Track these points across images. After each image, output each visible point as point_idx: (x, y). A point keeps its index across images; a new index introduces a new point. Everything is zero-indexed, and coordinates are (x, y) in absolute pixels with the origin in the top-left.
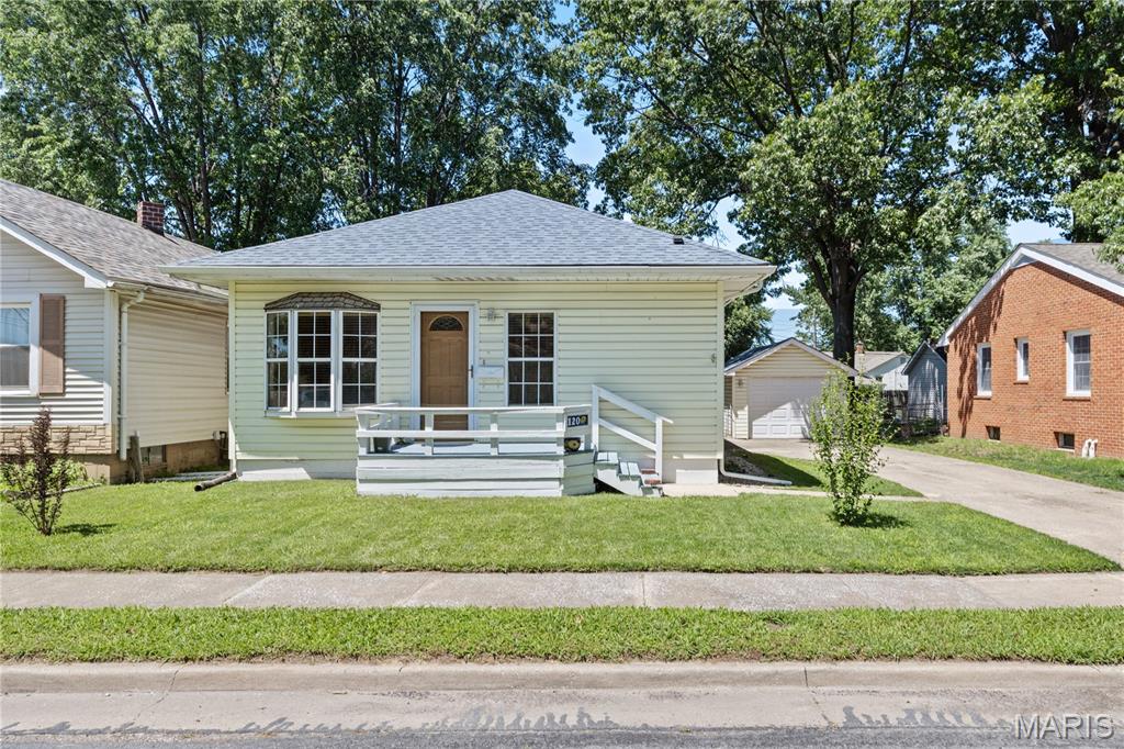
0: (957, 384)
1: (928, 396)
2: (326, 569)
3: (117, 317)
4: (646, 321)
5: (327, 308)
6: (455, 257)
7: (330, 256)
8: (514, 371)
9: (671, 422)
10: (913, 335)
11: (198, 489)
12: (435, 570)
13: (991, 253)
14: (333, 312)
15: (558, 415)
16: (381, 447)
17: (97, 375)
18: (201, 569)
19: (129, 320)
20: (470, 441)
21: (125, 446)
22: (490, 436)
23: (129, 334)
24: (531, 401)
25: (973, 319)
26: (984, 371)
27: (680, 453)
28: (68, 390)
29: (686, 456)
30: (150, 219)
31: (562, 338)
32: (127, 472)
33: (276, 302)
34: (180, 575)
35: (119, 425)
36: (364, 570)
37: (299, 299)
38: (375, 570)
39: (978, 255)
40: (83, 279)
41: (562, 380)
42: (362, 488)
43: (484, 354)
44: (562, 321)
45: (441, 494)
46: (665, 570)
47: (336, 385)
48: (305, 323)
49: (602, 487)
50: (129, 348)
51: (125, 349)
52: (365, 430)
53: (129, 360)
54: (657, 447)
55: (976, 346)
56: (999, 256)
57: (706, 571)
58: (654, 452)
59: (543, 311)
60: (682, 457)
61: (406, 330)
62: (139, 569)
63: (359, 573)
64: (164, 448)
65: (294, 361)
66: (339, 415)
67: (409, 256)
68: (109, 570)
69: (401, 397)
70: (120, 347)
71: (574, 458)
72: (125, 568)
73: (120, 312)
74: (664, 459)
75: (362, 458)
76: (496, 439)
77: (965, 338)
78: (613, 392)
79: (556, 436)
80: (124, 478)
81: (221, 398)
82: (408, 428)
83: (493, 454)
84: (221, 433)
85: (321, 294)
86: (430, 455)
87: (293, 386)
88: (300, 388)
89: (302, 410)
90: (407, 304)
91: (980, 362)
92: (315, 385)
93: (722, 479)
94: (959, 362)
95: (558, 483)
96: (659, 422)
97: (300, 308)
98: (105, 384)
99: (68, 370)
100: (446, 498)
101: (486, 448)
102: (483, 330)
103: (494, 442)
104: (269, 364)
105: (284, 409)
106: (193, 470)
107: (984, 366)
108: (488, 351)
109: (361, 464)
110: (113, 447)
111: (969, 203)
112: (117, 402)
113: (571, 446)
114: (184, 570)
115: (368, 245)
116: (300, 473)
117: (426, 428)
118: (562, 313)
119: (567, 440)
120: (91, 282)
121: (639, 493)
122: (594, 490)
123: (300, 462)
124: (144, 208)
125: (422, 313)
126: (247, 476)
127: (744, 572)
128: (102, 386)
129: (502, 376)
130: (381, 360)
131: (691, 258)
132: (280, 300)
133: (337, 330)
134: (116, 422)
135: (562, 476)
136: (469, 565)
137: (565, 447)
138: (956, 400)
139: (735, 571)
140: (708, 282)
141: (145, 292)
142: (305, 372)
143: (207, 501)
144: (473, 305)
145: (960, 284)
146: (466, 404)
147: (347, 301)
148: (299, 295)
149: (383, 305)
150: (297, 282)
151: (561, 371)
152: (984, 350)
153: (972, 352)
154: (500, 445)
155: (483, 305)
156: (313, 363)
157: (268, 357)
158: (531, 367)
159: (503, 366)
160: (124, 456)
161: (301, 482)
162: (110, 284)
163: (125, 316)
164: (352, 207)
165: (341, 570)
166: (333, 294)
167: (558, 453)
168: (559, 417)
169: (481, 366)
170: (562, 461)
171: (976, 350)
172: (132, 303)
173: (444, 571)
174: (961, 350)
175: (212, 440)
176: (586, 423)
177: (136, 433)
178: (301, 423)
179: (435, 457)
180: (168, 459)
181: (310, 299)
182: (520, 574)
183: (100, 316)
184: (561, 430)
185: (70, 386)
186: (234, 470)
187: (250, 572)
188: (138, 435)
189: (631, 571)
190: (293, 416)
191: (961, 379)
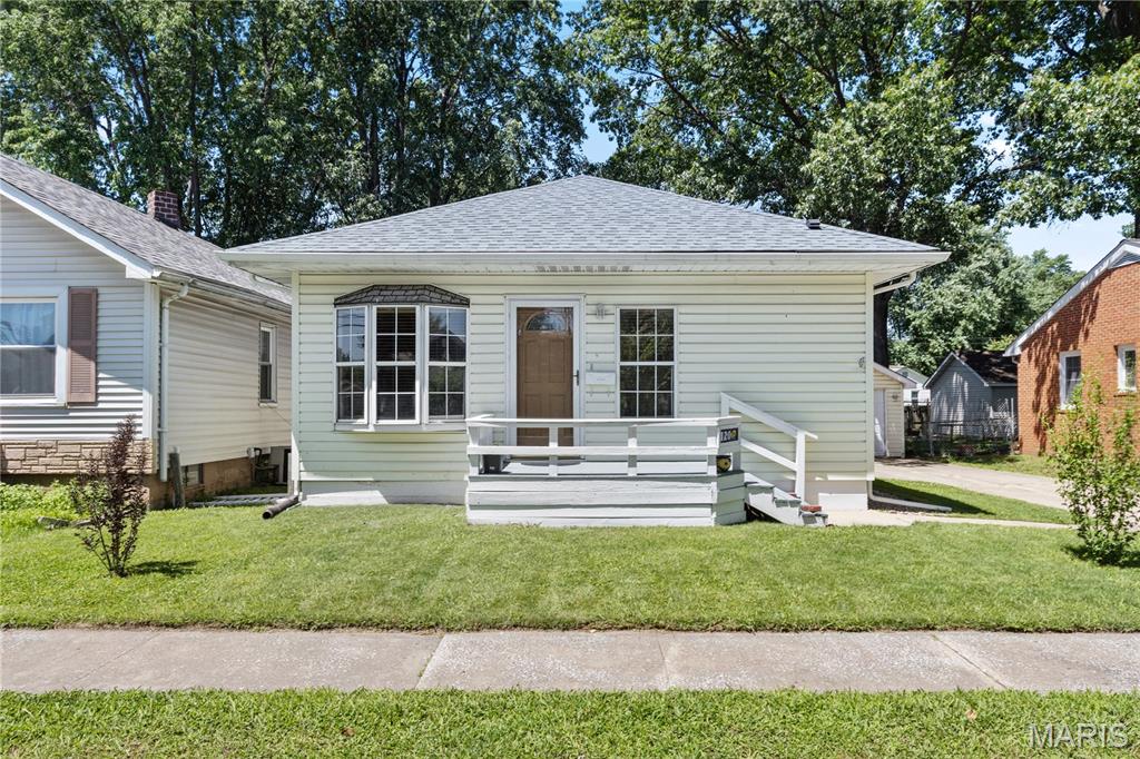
0: (1032, 397)
1: (955, 411)
2: (515, 626)
3: (158, 313)
4: (782, 319)
5: (411, 302)
6: (560, 242)
7: (414, 242)
8: (627, 378)
9: (816, 437)
10: (910, 348)
11: (266, 516)
12: (658, 627)
13: (992, 262)
14: (418, 308)
15: (709, 427)
16: (492, 466)
17: (135, 381)
18: (352, 626)
19: (170, 318)
20: (576, 459)
21: (165, 465)
22: (628, 454)
23: (170, 334)
24: (647, 412)
25: (1055, 326)
26: (1068, 383)
27: (824, 473)
28: (100, 398)
29: (831, 478)
30: (163, 210)
31: (683, 338)
32: (167, 495)
33: (346, 297)
34: (325, 632)
35: (160, 441)
36: (566, 628)
37: (376, 292)
38: (581, 628)
39: (979, 264)
40: (122, 269)
41: (684, 388)
42: (475, 516)
43: (592, 358)
44: (683, 319)
45: (569, 523)
46: (956, 628)
47: (421, 395)
48: (384, 321)
49: (753, 515)
50: (170, 350)
51: (166, 351)
52: (476, 446)
53: (170, 365)
54: (799, 466)
55: (1058, 354)
56: (1000, 265)
57: (1011, 630)
58: (794, 473)
59: (659, 307)
60: (826, 478)
61: (500, 329)
62: (270, 625)
63: (559, 632)
64: (201, 467)
65: (371, 363)
66: (424, 429)
67: (507, 242)
68: (231, 626)
69: (494, 407)
70: (160, 349)
71: (727, 479)
72: (252, 625)
73: (161, 308)
74: (807, 481)
75: (473, 479)
76: (635, 456)
77: (1044, 346)
78: (745, 402)
79: (707, 453)
80: (163, 502)
81: (254, 410)
82: (503, 443)
83: (630, 475)
84: (256, 449)
85: (401, 287)
86: (555, 475)
87: (371, 395)
88: (378, 396)
89: (382, 422)
90: (500, 299)
91: (1063, 372)
92: (397, 393)
93: (872, 505)
94: (1035, 373)
95: (709, 510)
96: (801, 437)
97: (379, 303)
98: (145, 392)
99: (100, 375)
100: (575, 528)
101: (622, 468)
102: (591, 329)
103: (633, 461)
104: (338, 368)
105: (359, 421)
106: (228, 492)
107: (1069, 376)
108: (597, 354)
109: (473, 486)
110: (153, 467)
111: (1057, 197)
112: (157, 412)
113: (724, 466)
114: (329, 627)
115: (451, 230)
116: (374, 497)
117: (551, 444)
118: (683, 309)
119: (719, 458)
120: (134, 271)
121: (800, 522)
122: (744, 519)
123: (375, 484)
124: (157, 199)
125: (518, 309)
126: (314, 500)
127: (1060, 632)
128: (141, 394)
129: (613, 381)
130: (471, 364)
131: (841, 244)
132: (352, 295)
133: (423, 329)
134: (156, 437)
135: (715, 502)
136: (701, 621)
137: (718, 467)
138: (1030, 414)
139: (1048, 630)
140: (855, 273)
141: (189, 285)
142: (385, 378)
143: (287, 532)
144: (578, 300)
145: (961, 294)
146: (571, 416)
147: (432, 294)
148: (374, 287)
149: (473, 299)
150: (371, 272)
151: (683, 377)
152: (1069, 360)
153: (1052, 363)
154: (638, 464)
155: (590, 299)
156: (394, 367)
157: (338, 361)
158: (648, 371)
159: (614, 371)
160: (164, 477)
161: (376, 507)
162: (157, 274)
163: (166, 313)
164: (364, 206)
165: (535, 628)
166: (414, 287)
167: (709, 474)
168: (710, 431)
169: (587, 371)
170: (714, 484)
171: (1058, 359)
172: (175, 298)
173: (670, 629)
174: (1037, 360)
175: (247, 458)
176: (736, 438)
177: (175, 449)
178: (381, 438)
179: (561, 478)
180: (205, 480)
181: (389, 293)
182: (769, 634)
183: (138, 312)
184: (713, 446)
185: (102, 394)
186: (296, 493)
187: (416, 629)
188: (178, 452)
189: (912, 629)
190: (371, 429)
191: (1038, 392)
